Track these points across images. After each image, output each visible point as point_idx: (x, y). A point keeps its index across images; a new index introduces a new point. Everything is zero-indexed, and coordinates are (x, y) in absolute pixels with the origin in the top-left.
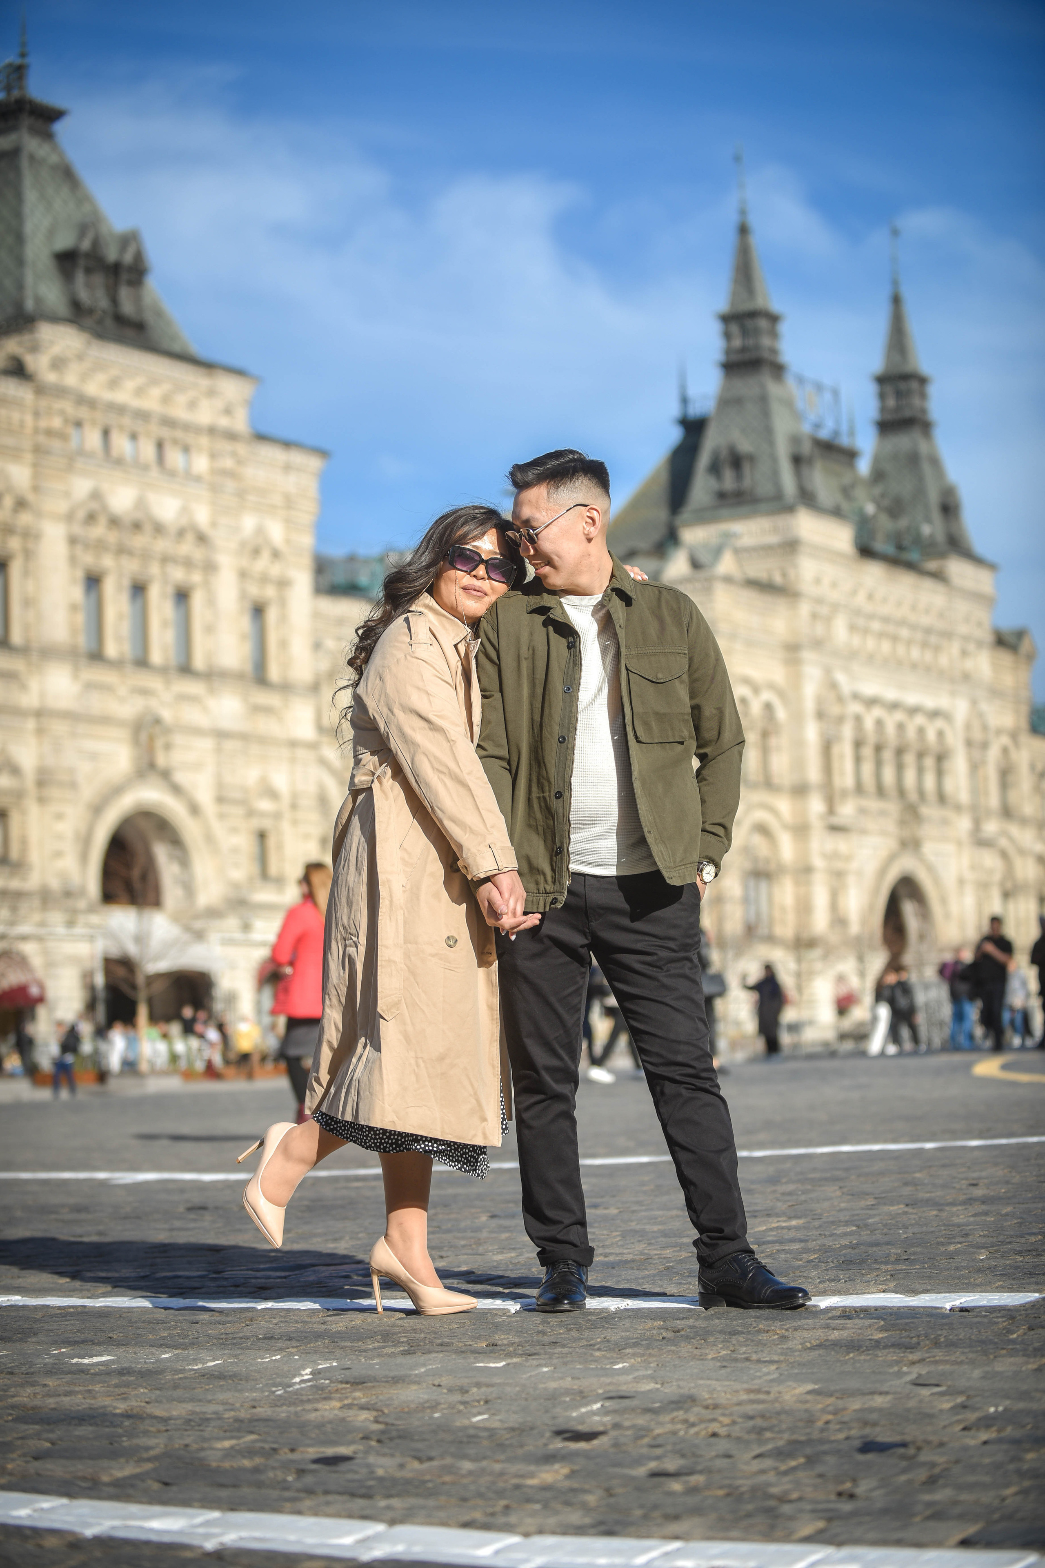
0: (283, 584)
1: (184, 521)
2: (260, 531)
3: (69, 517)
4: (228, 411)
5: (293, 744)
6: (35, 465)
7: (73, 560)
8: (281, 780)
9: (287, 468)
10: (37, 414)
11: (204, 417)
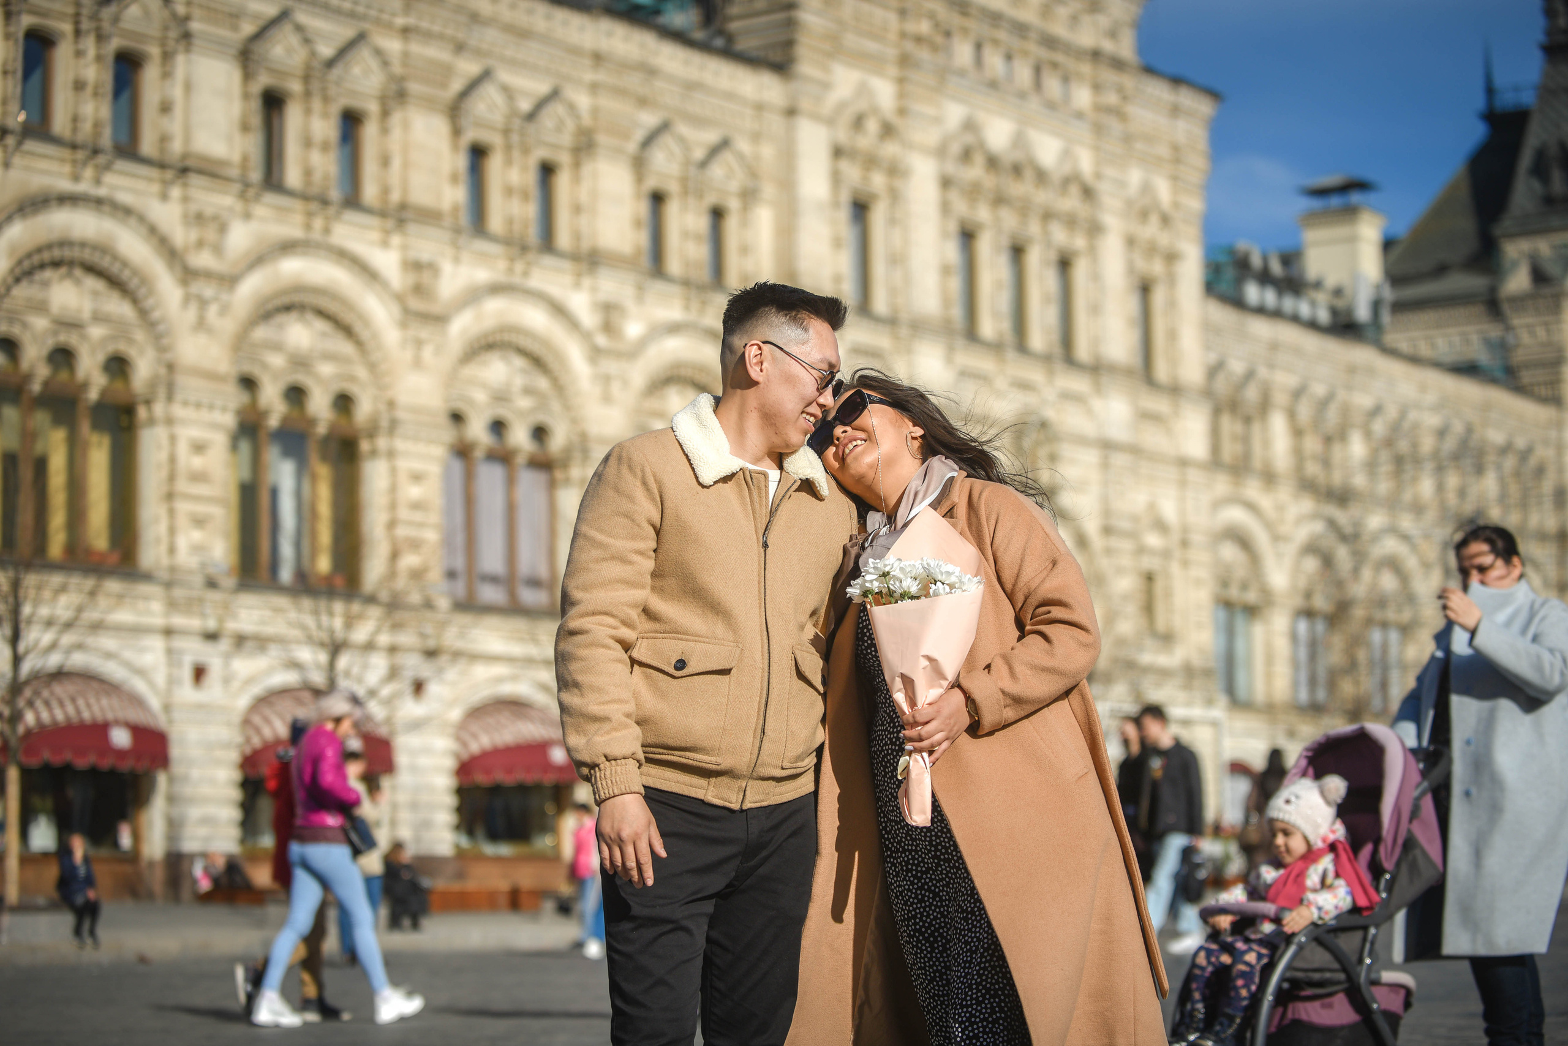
0: (1172, 257)
1: (1067, 169)
2: (1147, 188)
3: (941, 152)
4: (1113, 34)
5: (1183, 463)
6: (901, 81)
7: (945, 208)
8: (1169, 510)
9: (1175, 111)
10: (902, 13)
11: (1087, 37)
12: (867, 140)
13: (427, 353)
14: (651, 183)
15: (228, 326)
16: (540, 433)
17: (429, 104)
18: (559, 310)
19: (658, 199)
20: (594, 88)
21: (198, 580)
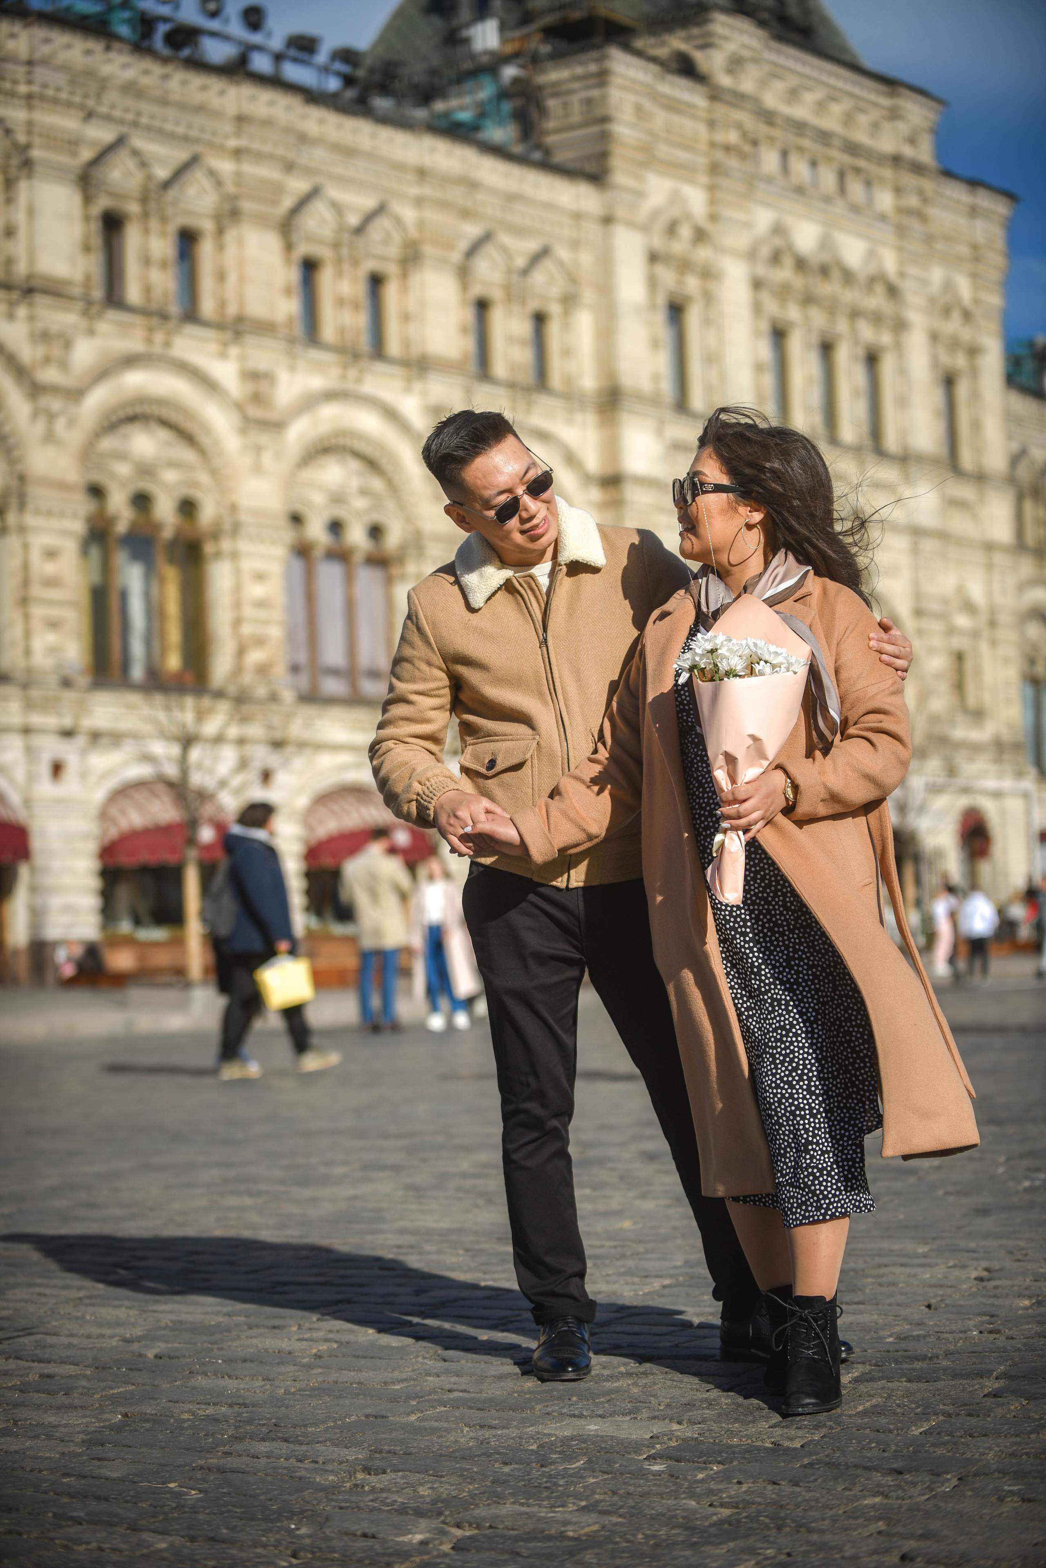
0: (973, 351)
1: (872, 269)
2: (949, 287)
3: (751, 255)
4: (912, 141)
5: (989, 547)
6: (711, 188)
7: (757, 308)
8: (977, 592)
9: (973, 212)
10: (711, 124)
11: (887, 144)
12: (681, 245)
13: (267, 458)
14: (476, 291)
15: (75, 437)
16: (376, 532)
17: (262, 221)
18: (391, 414)
19: (482, 306)
20: (419, 202)
21: (53, 680)
